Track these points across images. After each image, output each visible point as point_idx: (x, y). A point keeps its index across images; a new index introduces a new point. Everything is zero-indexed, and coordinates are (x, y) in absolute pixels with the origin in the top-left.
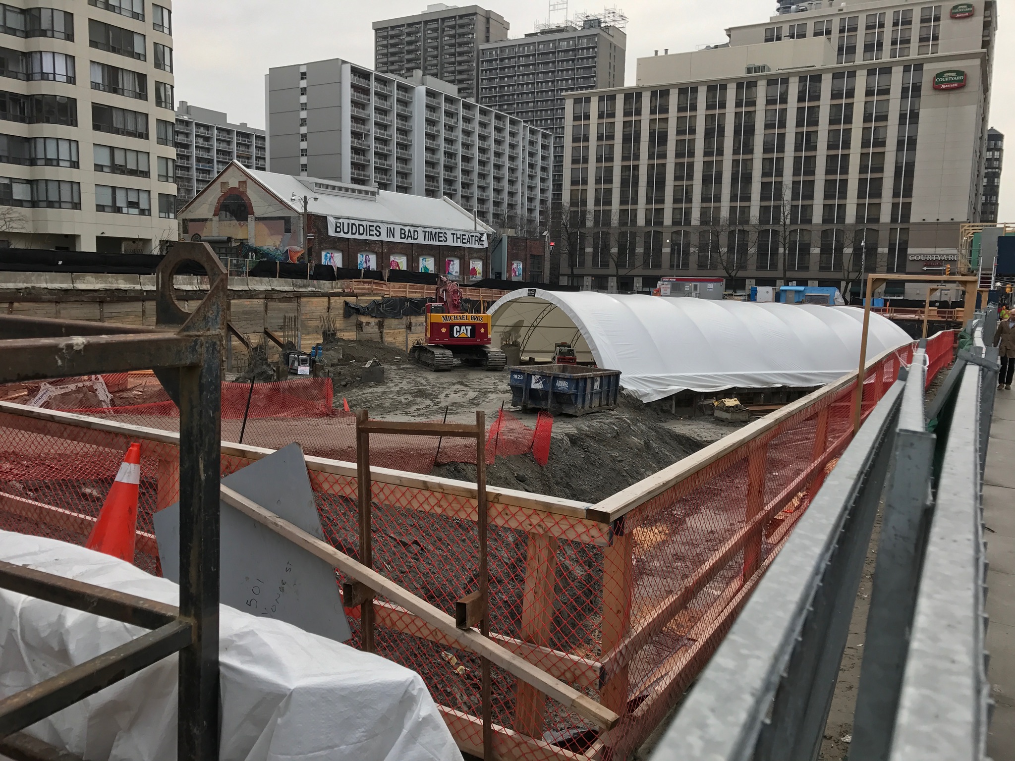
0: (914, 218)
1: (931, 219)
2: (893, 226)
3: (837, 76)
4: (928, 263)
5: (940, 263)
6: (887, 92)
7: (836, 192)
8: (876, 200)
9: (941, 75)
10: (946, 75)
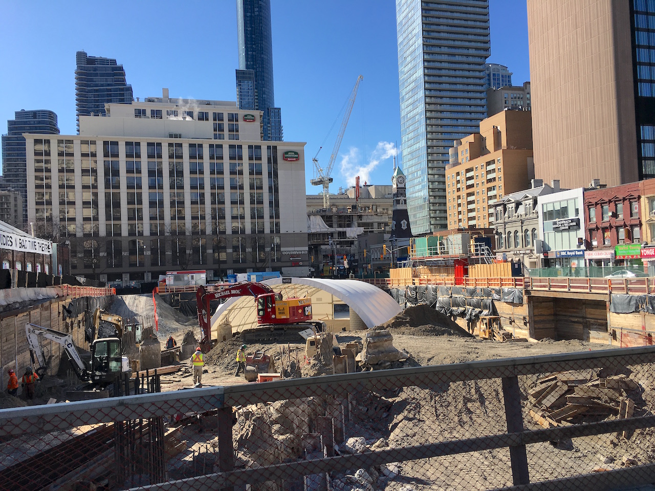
0: (283, 230)
2: (272, 235)
3: (231, 147)
4: (292, 256)
5: (298, 256)
6: (260, 159)
7: (238, 215)
8: (261, 220)
9: (287, 153)
10: (289, 153)
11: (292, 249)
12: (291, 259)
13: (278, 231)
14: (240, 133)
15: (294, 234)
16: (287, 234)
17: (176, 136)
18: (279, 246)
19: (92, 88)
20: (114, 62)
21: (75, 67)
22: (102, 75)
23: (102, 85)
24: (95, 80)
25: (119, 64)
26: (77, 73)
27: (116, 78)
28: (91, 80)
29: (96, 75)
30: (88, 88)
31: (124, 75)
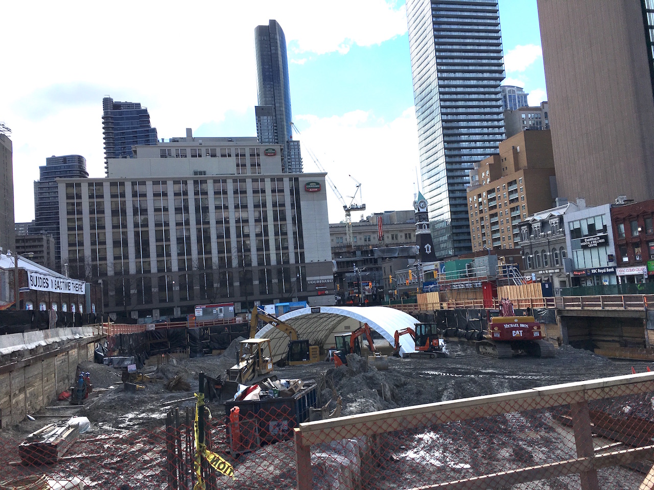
0: (307, 261)
1: (316, 261)
2: (297, 265)
3: (254, 180)
4: (318, 285)
5: (324, 284)
6: (283, 191)
7: (263, 246)
8: (285, 251)
9: (308, 184)
10: (311, 184)
11: (318, 278)
12: (317, 288)
13: (303, 261)
14: (262, 167)
15: (319, 263)
16: (312, 263)
18: (304, 276)
19: (119, 131)
20: (138, 105)
21: (102, 112)
22: (128, 118)
23: (128, 128)
25: (143, 107)
26: (104, 118)
27: (142, 121)
28: (118, 124)
29: (122, 119)
30: (116, 132)
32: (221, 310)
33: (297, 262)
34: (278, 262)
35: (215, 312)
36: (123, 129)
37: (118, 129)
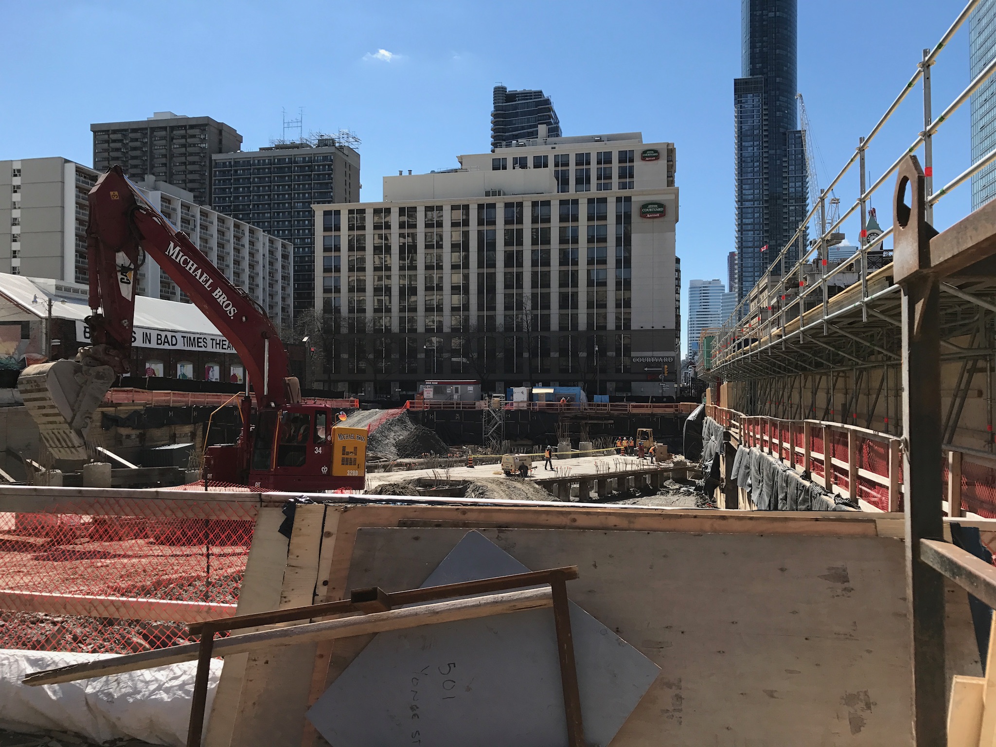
0: (634, 326)
1: (648, 327)
2: (618, 333)
3: (563, 203)
4: (649, 365)
5: (658, 365)
6: (604, 218)
7: (568, 301)
8: (602, 311)
9: (645, 206)
10: (649, 206)
11: (649, 354)
12: (646, 369)
13: (628, 326)
14: (635, 179)
15: (653, 331)
16: (642, 332)
17: (494, 193)
18: (628, 350)
19: (510, 133)
20: (539, 94)
21: (491, 108)
22: (524, 114)
23: (523, 128)
24: (514, 122)
25: (546, 95)
26: (495, 116)
27: (541, 116)
28: (510, 123)
29: (516, 115)
30: (506, 134)
31: (550, 109)
32: (457, 389)
33: (618, 327)
34: (590, 324)
35: (449, 391)
36: (516, 129)
37: (510, 129)
